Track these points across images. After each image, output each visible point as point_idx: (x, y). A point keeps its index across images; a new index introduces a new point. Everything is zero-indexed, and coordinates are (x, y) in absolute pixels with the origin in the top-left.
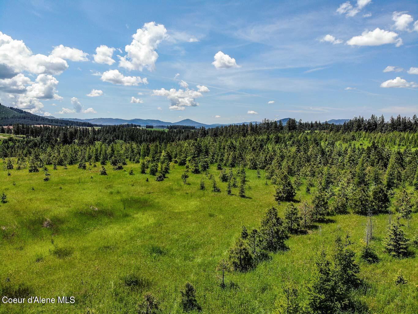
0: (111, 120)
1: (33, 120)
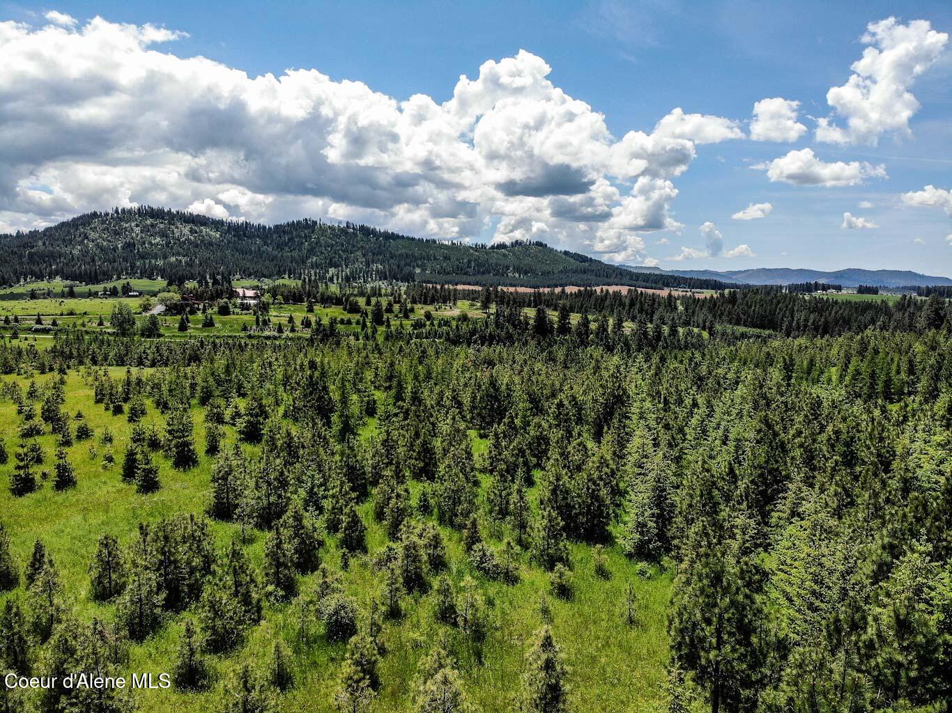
0: (786, 272)
1: (600, 276)
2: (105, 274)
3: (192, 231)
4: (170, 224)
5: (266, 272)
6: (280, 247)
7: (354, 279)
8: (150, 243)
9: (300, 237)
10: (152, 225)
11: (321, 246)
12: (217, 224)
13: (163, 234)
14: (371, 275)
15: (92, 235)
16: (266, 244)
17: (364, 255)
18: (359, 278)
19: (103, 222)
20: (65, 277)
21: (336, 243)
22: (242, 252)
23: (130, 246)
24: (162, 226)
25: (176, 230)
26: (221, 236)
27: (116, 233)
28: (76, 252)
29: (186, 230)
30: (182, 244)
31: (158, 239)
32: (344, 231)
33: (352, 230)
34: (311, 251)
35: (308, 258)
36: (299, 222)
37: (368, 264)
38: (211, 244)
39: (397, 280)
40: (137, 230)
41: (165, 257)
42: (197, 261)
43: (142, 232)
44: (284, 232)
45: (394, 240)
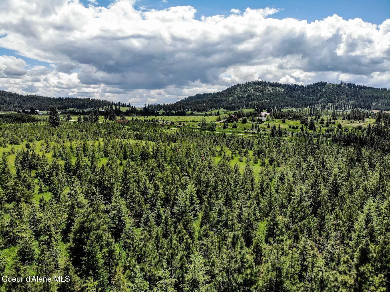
2: (237, 107)
3: (273, 89)
4: (265, 87)
5: (299, 105)
6: (308, 95)
7: (340, 108)
8: (256, 95)
9: (318, 89)
10: (258, 88)
11: (327, 93)
12: (283, 86)
13: (261, 91)
14: (349, 106)
15: (237, 93)
16: (303, 93)
17: (347, 97)
18: (342, 107)
19: (241, 88)
20: (225, 108)
21: (334, 91)
22: (292, 97)
23: (249, 96)
24: (261, 88)
25: (266, 89)
26: (284, 91)
27: (245, 91)
28: (230, 99)
29: (270, 89)
30: (268, 95)
31: (259, 93)
32: (339, 86)
33: (343, 85)
34: (322, 96)
35: (320, 98)
36: (318, 83)
37: (348, 101)
38: (279, 94)
39: (362, 108)
40: (252, 90)
41: (261, 100)
42: (272, 101)
43: (254, 91)
44: (311, 88)
45: (364, 89)
